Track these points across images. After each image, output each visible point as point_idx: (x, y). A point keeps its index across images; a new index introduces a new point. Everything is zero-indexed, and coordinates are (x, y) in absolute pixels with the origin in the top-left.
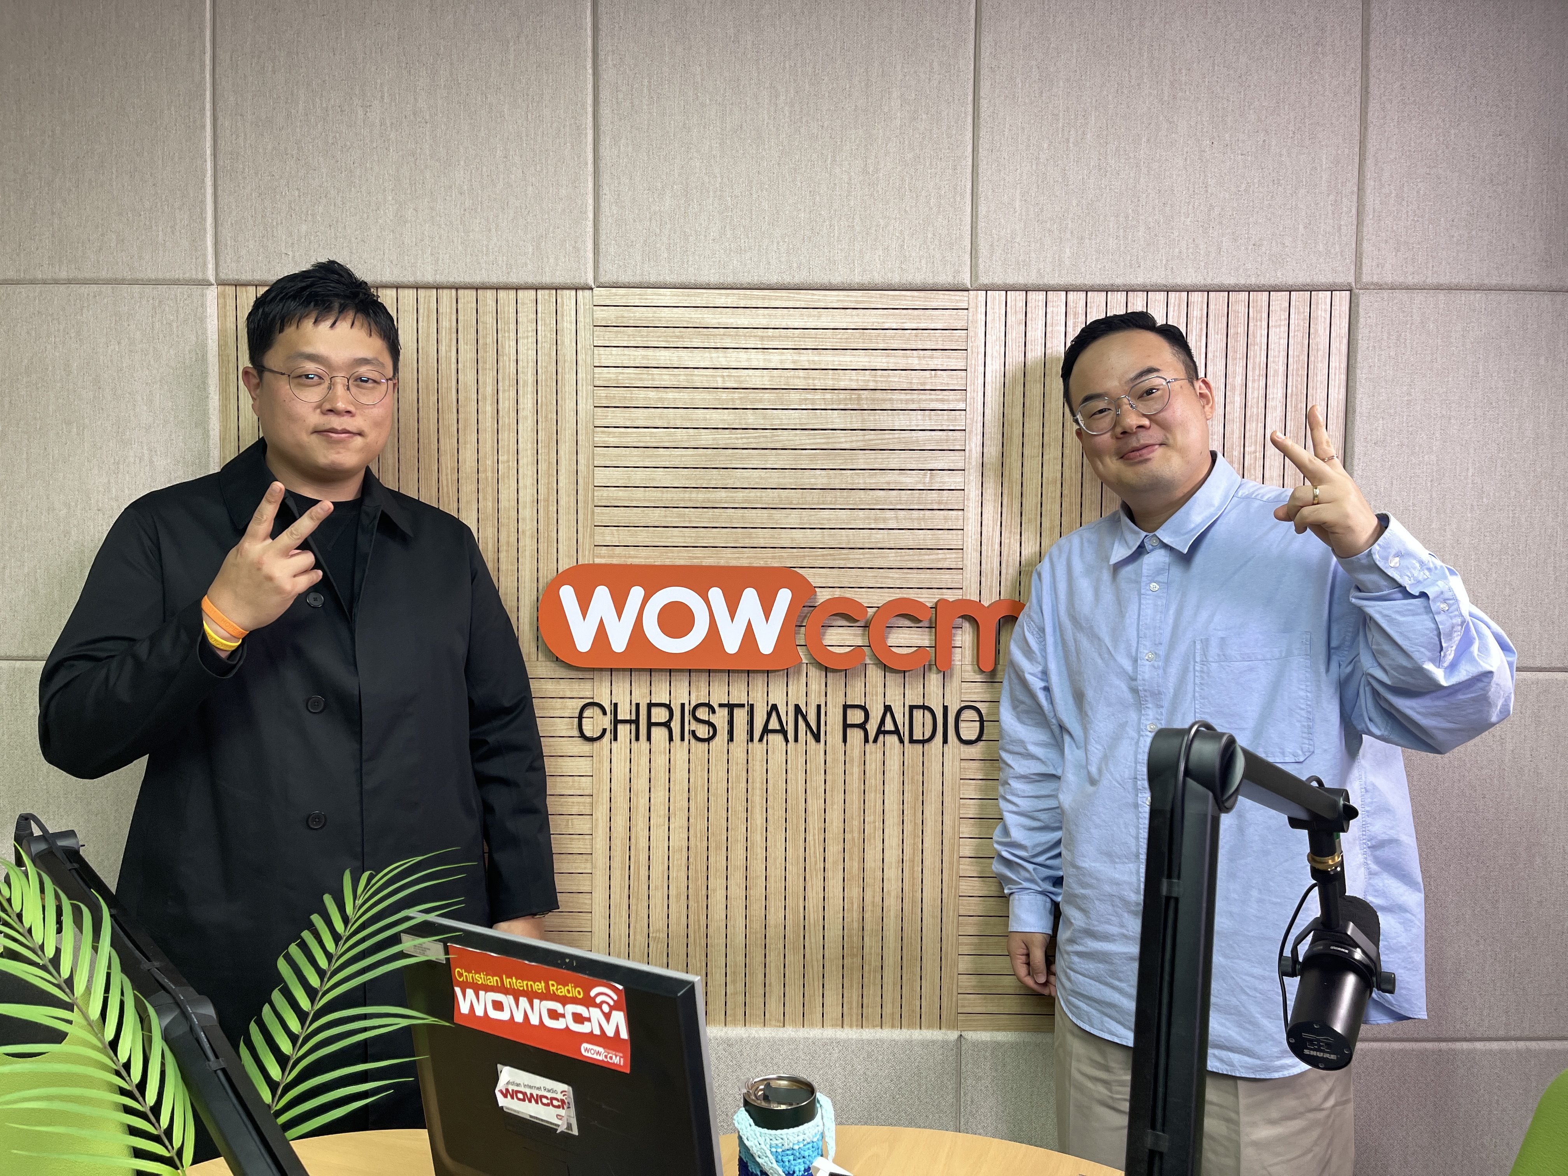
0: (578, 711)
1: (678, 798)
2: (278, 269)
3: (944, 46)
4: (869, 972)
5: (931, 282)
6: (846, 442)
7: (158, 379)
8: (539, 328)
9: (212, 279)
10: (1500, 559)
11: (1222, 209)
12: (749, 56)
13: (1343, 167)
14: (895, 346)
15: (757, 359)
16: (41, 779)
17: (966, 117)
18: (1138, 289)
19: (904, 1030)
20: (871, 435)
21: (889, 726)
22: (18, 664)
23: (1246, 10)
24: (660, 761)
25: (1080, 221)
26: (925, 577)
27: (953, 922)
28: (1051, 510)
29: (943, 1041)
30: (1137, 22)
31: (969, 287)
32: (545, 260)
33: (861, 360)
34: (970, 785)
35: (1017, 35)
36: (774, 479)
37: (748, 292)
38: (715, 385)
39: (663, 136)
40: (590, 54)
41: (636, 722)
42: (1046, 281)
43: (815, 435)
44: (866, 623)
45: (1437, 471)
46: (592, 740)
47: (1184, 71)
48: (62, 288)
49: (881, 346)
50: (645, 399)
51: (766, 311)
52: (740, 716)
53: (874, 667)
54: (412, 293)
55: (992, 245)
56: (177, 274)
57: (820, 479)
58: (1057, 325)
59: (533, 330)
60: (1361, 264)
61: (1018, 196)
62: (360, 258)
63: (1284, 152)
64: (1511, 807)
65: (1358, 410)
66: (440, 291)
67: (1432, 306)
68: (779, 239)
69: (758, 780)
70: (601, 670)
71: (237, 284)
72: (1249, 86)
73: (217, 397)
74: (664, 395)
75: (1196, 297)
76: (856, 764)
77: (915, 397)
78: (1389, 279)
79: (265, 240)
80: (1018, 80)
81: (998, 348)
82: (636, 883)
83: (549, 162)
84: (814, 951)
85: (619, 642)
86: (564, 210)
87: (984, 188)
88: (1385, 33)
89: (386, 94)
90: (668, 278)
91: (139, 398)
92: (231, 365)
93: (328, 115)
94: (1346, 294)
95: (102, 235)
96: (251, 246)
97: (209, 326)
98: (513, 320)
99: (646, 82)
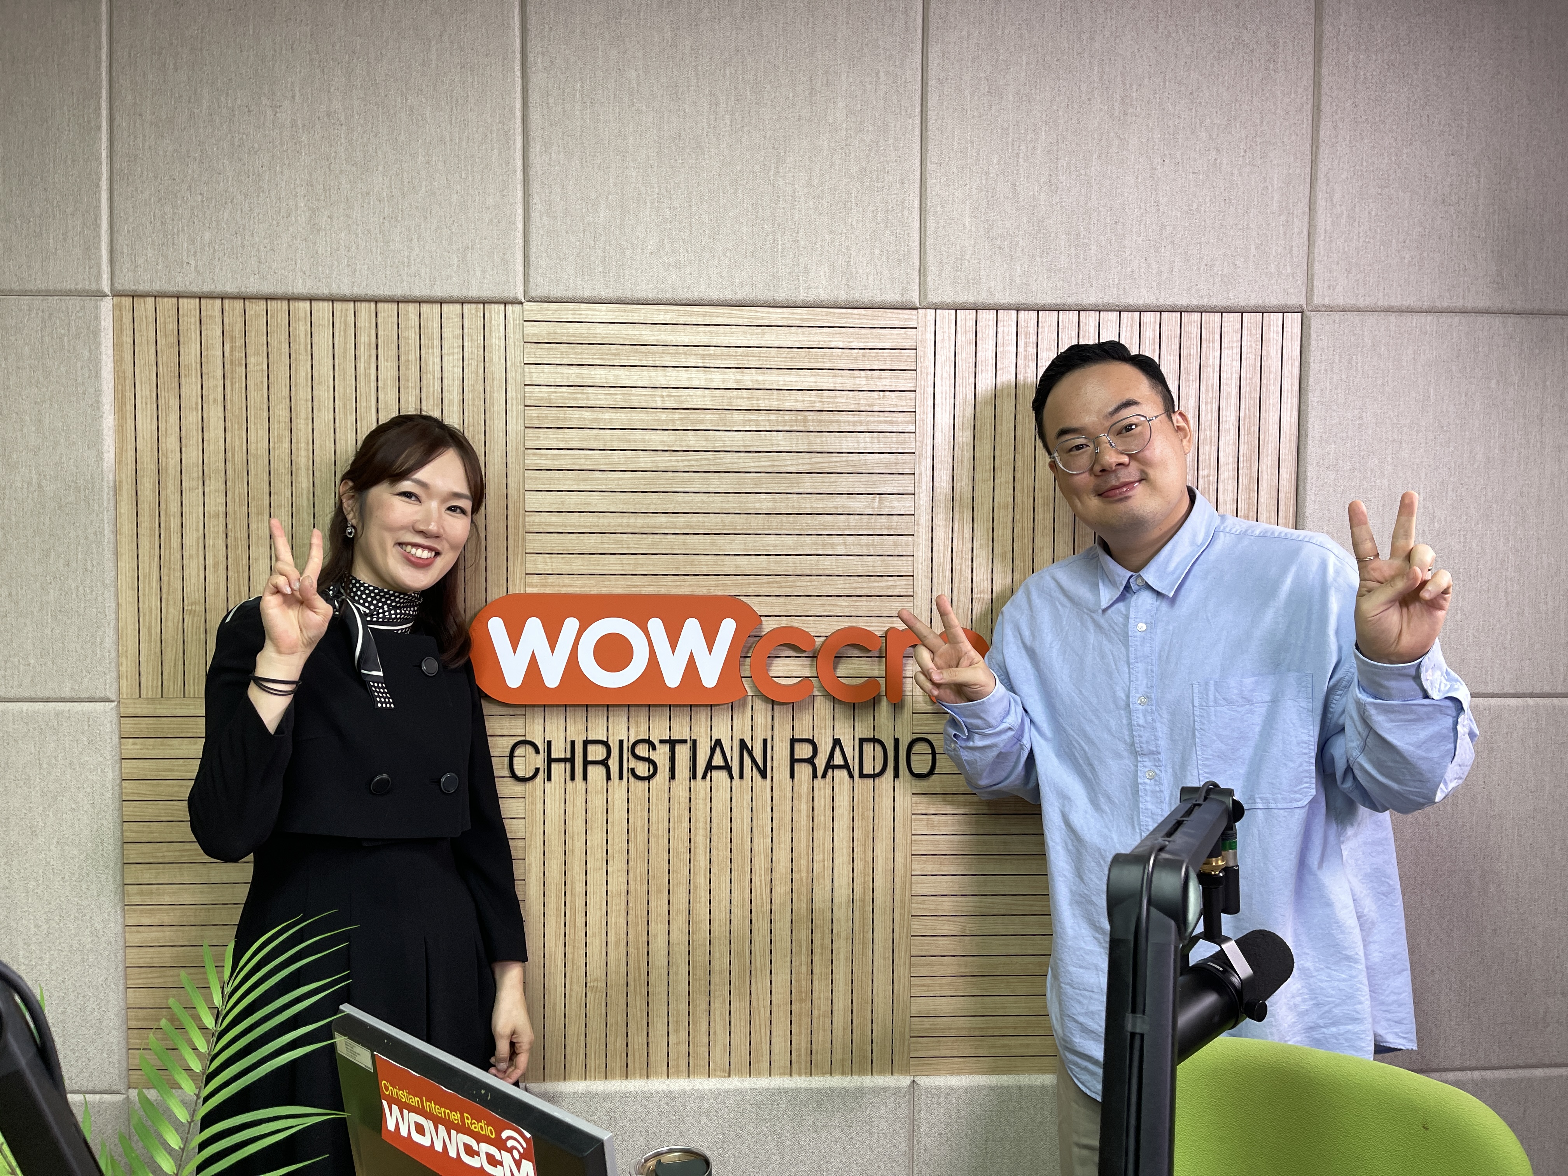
0: (509, 749)
1: (616, 840)
2: (179, 279)
3: (891, 56)
4: (819, 1017)
5: (879, 299)
6: (792, 465)
7: (47, 397)
8: (466, 344)
9: (107, 290)
11: (1174, 228)
12: (687, 62)
13: (1294, 187)
14: (842, 366)
15: (698, 378)
17: (913, 130)
18: (1090, 308)
19: (855, 1077)
20: (818, 458)
21: (838, 760)
23: (1197, 25)
24: (597, 802)
25: (1031, 239)
26: (874, 605)
27: (905, 964)
28: (1003, 536)
29: (895, 1088)
30: (1088, 35)
31: (918, 305)
32: (472, 272)
33: (807, 379)
34: (921, 820)
35: (965, 45)
36: (717, 504)
37: (688, 308)
38: (654, 406)
39: (596, 143)
40: (518, 56)
41: (572, 760)
42: (996, 301)
43: (759, 457)
44: (814, 653)
45: (1389, 495)
46: (524, 780)
47: (1135, 87)
49: (828, 366)
50: (579, 419)
51: (708, 328)
52: (683, 752)
53: (822, 698)
54: (327, 305)
55: (941, 263)
56: (69, 285)
57: (765, 503)
58: (1008, 345)
59: (459, 347)
60: (1313, 286)
61: (967, 212)
62: (270, 267)
63: (1236, 172)
64: (1465, 835)
65: (1311, 433)
66: (358, 304)
67: (1383, 329)
68: (721, 253)
69: (701, 819)
70: (534, 706)
71: (134, 295)
72: (1200, 103)
73: (112, 417)
74: (600, 416)
75: (1150, 318)
76: (804, 800)
77: (863, 418)
78: (1340, 302)
79: (165, 248)
80: (967, 93)
81: (948, 368)
82: (572, 931)
83: (475, 169)
84: (761, 997)
85: (552, 677)
86: (491, 220)
87: (932, 202)
88: (1338, 49)
89: (298, 94)
90: (603, 293)
91: (27, 418)
92: (127, 382)
93: (234, 115)
94: (1297, 317)
96: (150, 255)
97: (103, 340)
98: (437, 336)
99: (578, 86)
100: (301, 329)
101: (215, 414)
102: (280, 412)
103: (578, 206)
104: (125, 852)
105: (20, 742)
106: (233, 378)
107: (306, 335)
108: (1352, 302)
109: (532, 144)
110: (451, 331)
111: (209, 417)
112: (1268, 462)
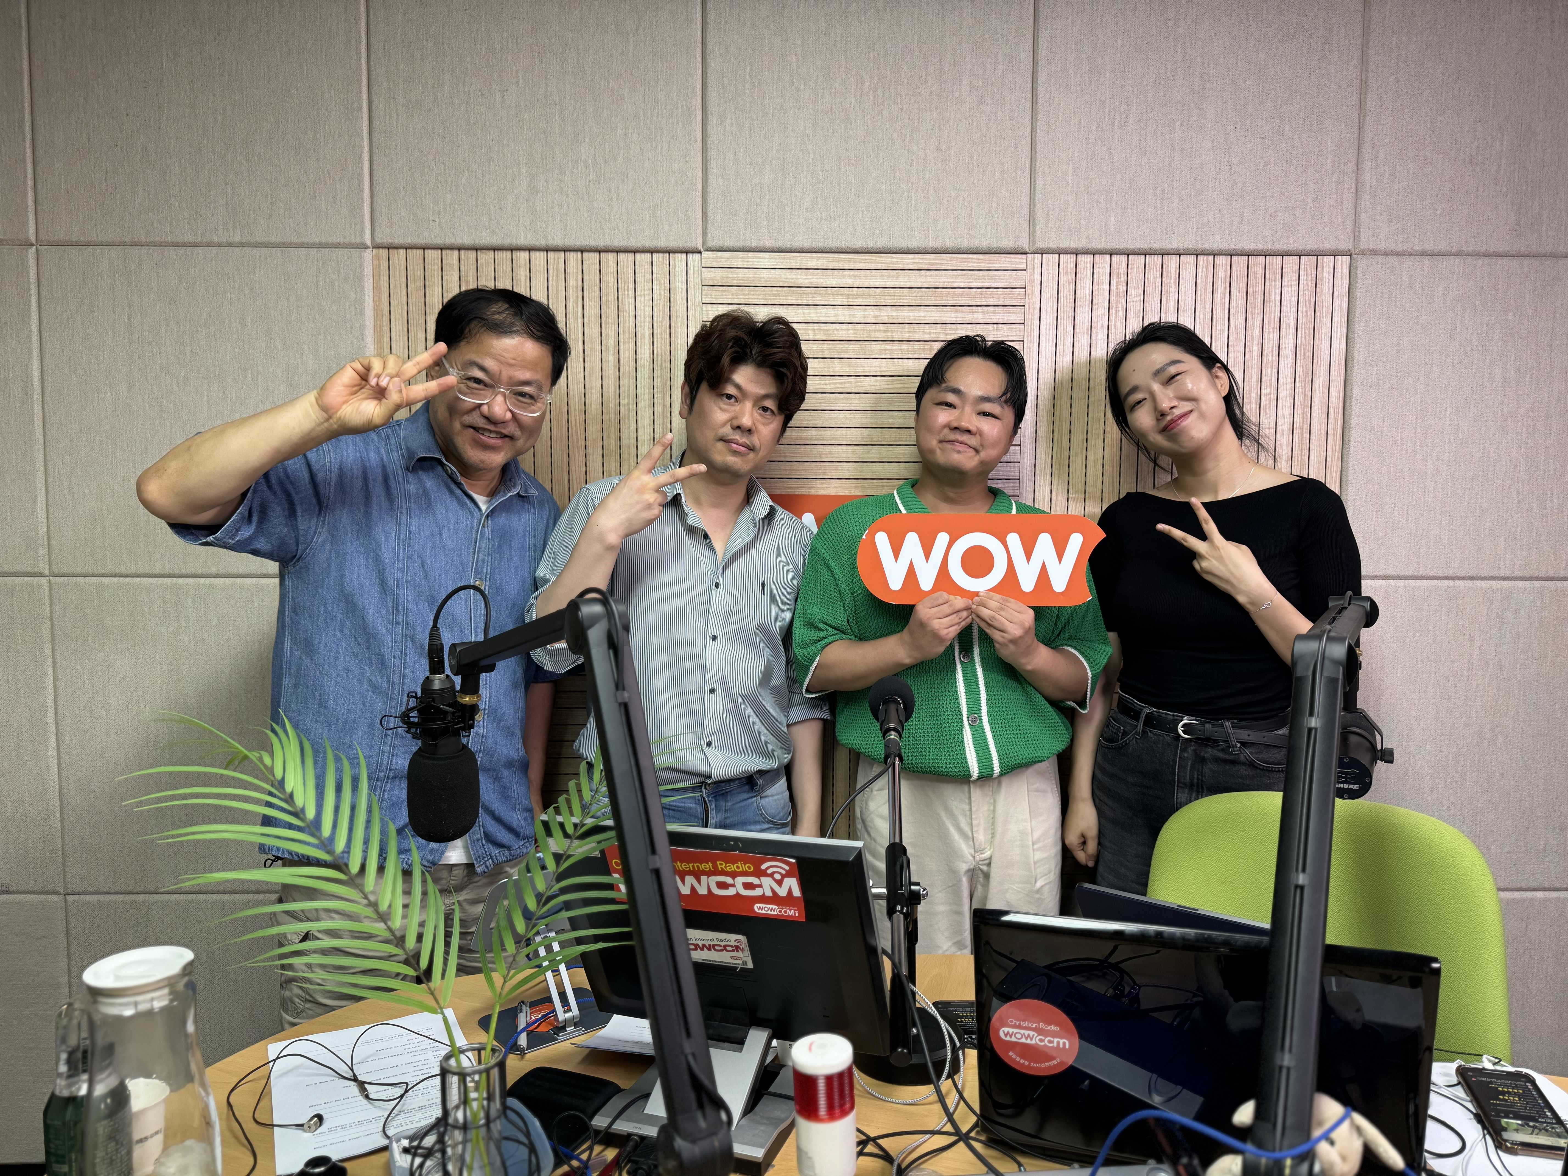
2: (427, 233)
3: (1008, 41)
5: (995, 246)
7: (322, 331)
8: (655, 287)
9: (369, 243)
10: (1472, 485)
11: (1244, 185)
12: (838, 47)
13: (1344, 149)
14: (962, 303)
15: (843, 314)
17: (1025, 102)
18: (1172, 252)
22: (202, 580)
23: (1265, 13)
25: (1123, 194)
30: (1172, 22)
31: (1028, 251)
32: (661, 227)
33: (934, 314)
35: (1070, 31)
36: (859, 418)
37: (836, 255)
39: (763, 116)
40: (700, 45)
42: (1093, 246)
45: (1422, 410)
47: (1212, 66)
48: (237, 249)
49: (951, 303)
51: (852, 272)
54: (542, 255)
56: (338, 239)
58: (1102, 284)
59: (649, 289)
60: (1359, 234)
61: (1070, 171)
62: (498, 223)
63: (1296, 137)
64: (1479, 695)
65: (1356, 357)
66: (567, 254)
67: (1418, 270)
68: (864, 209)
71: (389, 247)
72: (1267, 79)
75: (1222, 260)
78: (1383, 246)
79: (415, 208)
80: (1071, 71)
81: (1051, 304)
83: (663, 140)
86: (676, 182)
87: (1041, 164)
88: (1383, 33)
89: (521, 80)
90: (767, 243)
91: (306, 347)
92: (384, 319)
93: (470, 98)
94: (1346, 259)
95: (272, 203)
96: (403, 214)
97: (366, 284)
98: (631, 280)
99: (748, 70)
103: (747, 170)
108: (1392, 246)
109: (710, 117)
110: (643, 276)
112: (1320, 381)
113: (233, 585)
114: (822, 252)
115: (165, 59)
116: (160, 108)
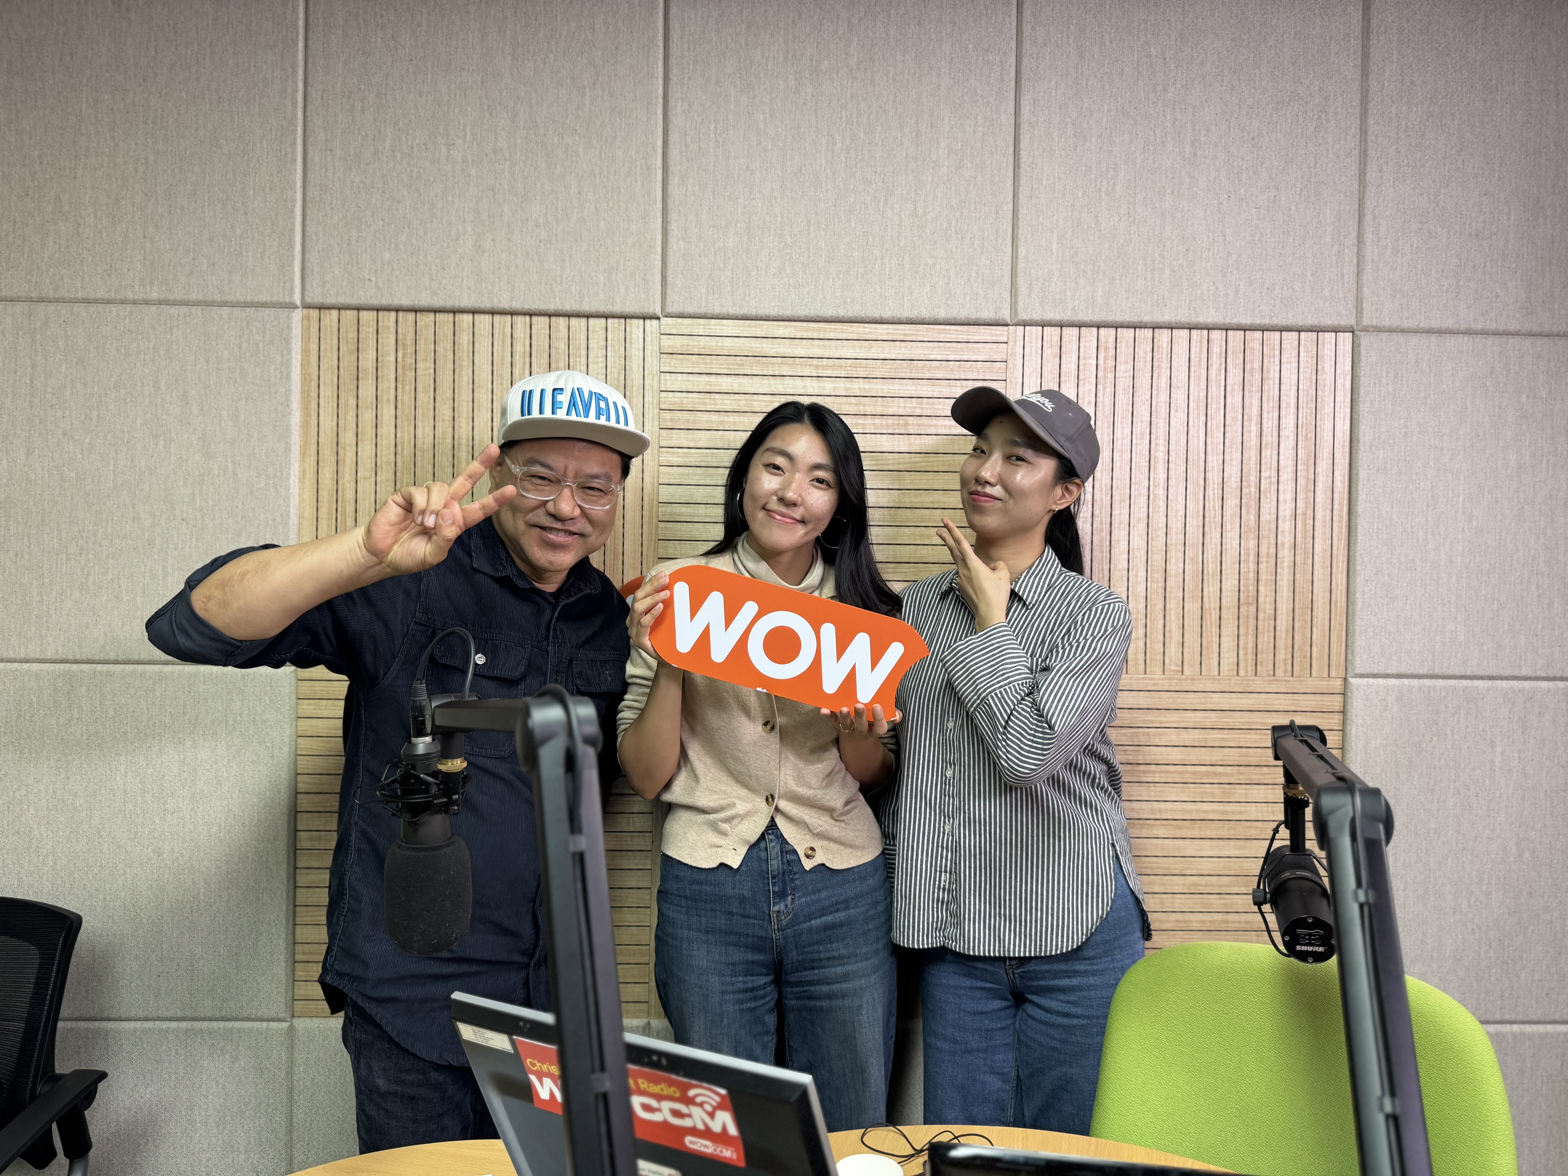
2: (362, 293)
3: (988, 103)
5: (974, 317)
6: (893, 464)
7: (243, 396)
8: (609, 354)
9: (298, 302)
10: (1489, 578)
11: (1239, 256)
12: (808, 106)
13: (1344, 221)
14: (940, 376)
16: (118, 778)
17: (1007, 167)
18: (1164, 325)
20: (917, 458)
22: (99, 667)
23: (1258, 79)
25: (1111, 264)
30: (1161, 87)
31: (1009, 322)
32: (616, 290)
33: (909, 388)
35: (1053, 94)
37: (805, 324)
39: (728, 177)
40: (661, 101)
42: (1079, 318)
45: (1432, 496)
47: (1203, 132)
48: (153, 308)
49: (927, 376)
50: (708, 422)
51: (821, 342)
54: (487, 318)
56: (265, 298)
58: (1089, 358)
59: (602, 356)
60: (1362, 309)
61: (1055, 240)
62: (440, 284)
63: (1293, 207)
64: (1502, 805)
65: (1362, 439)
66: (515, 317)
67: (1425, 348)
68: (835, 275)
71: (321, 308)
72: (1261, 147)
73: (298, 414)
74: (726, 419)
75: (1216, 335)
78: (1387, 323)
79: (350, 266)
80: (1055, 135)
81: (1034, 379)
83: (621, 199)
86: (634, 244)
87: (1024, 231)
88: (1382, 101)
89: (469, 133)
90: (730, 310)
91: (225, 413)
92: (313, 383)
93: (413, 152)
94: (1349, 336)
95: (194, 259)
96: (336, 272)
97: (294, 346)
98: (584, 346)
99: (712, 127)
100: (464, 339)
101: (388, 412)
102: (445, 411)
103: (710, 233)
104: (299, 802)
105: (210, 700)
106: (403, 381)
107: (468, 344)
108: (1396, 323)
109: (671, 178)
110: (597, 342)
111: (382, 416)
112: (1323, 465)
113: (133, 672)
114: (790, 320)
115: (84, 105)
116: (76, 156)
